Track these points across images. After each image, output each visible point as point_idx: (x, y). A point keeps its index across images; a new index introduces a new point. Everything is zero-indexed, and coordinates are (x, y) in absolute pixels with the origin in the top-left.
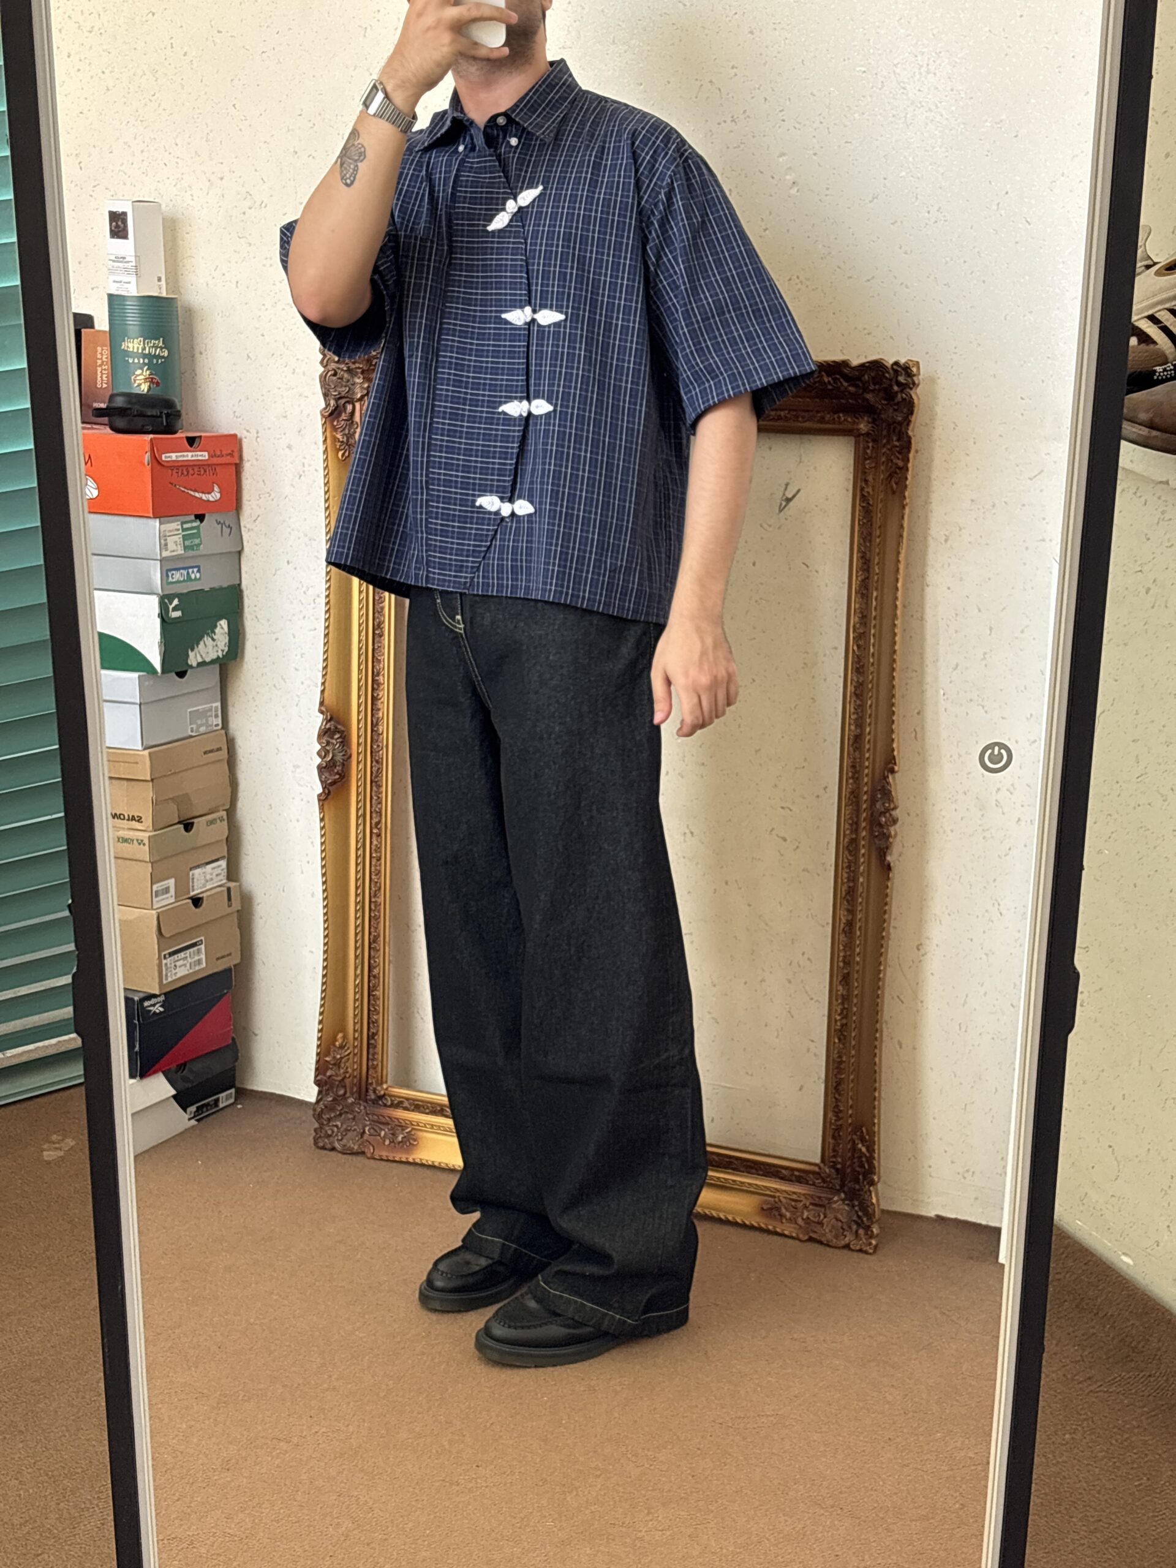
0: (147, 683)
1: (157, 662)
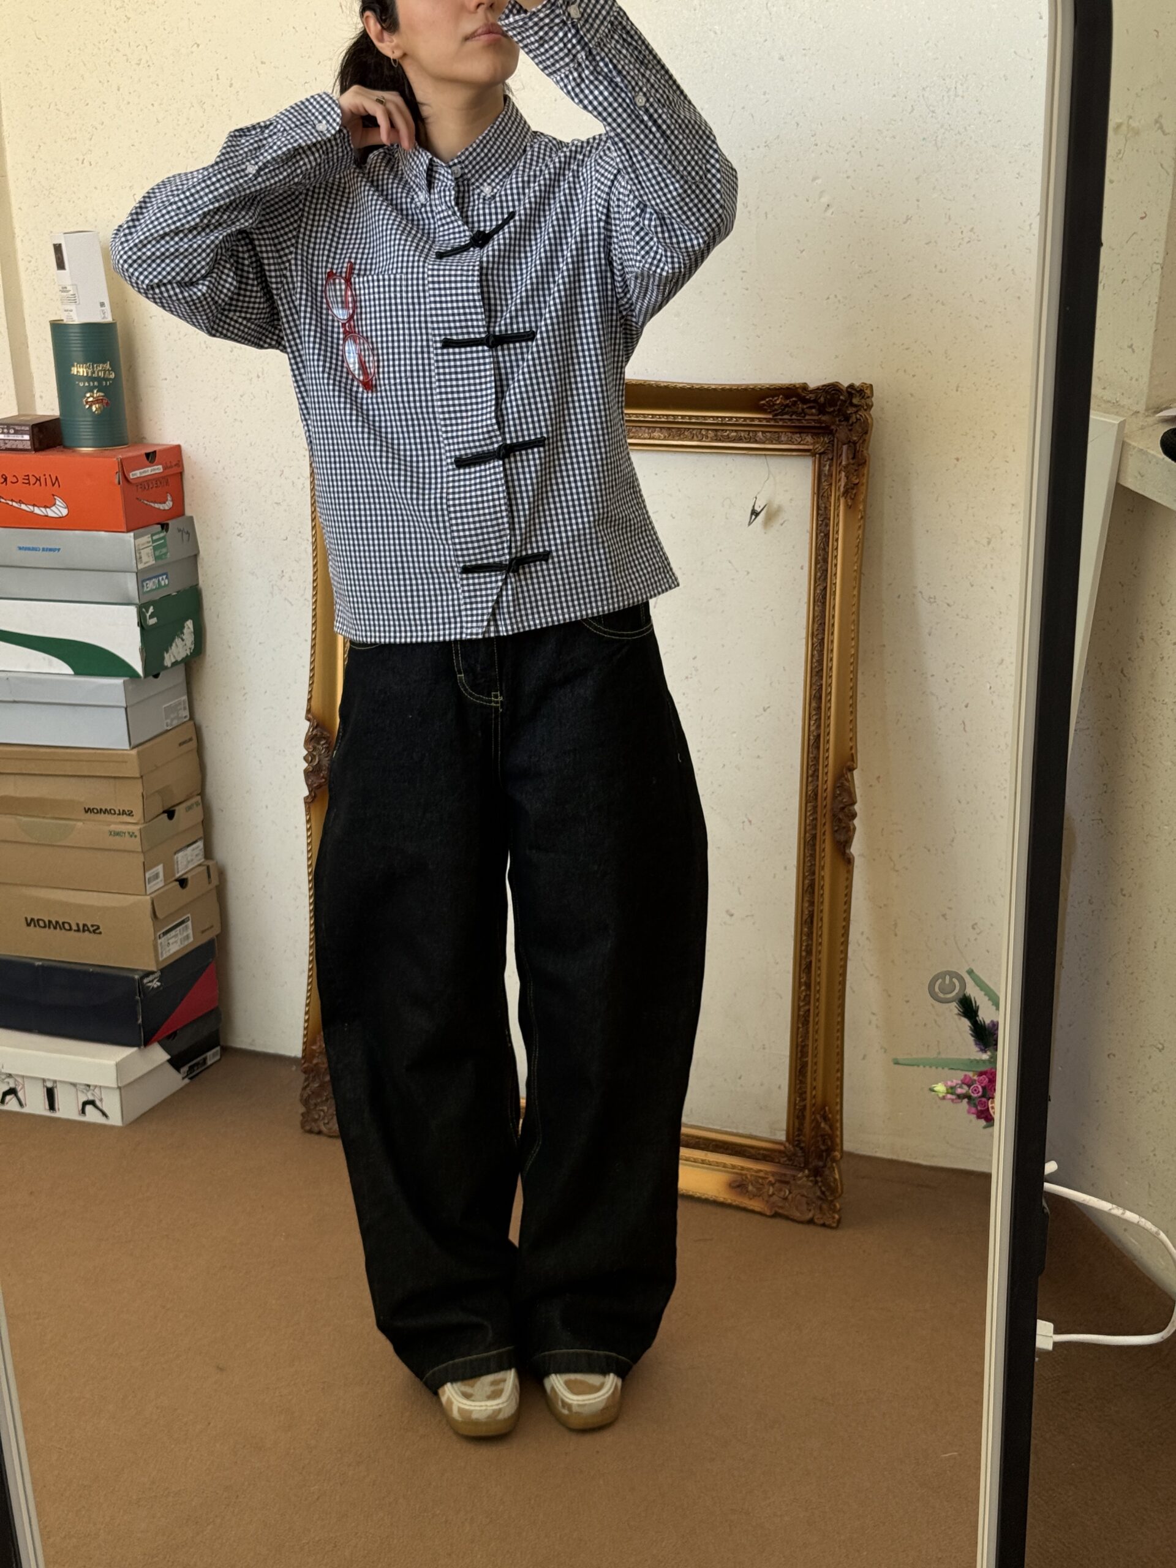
0: (130, 687)
1: (138, 667)
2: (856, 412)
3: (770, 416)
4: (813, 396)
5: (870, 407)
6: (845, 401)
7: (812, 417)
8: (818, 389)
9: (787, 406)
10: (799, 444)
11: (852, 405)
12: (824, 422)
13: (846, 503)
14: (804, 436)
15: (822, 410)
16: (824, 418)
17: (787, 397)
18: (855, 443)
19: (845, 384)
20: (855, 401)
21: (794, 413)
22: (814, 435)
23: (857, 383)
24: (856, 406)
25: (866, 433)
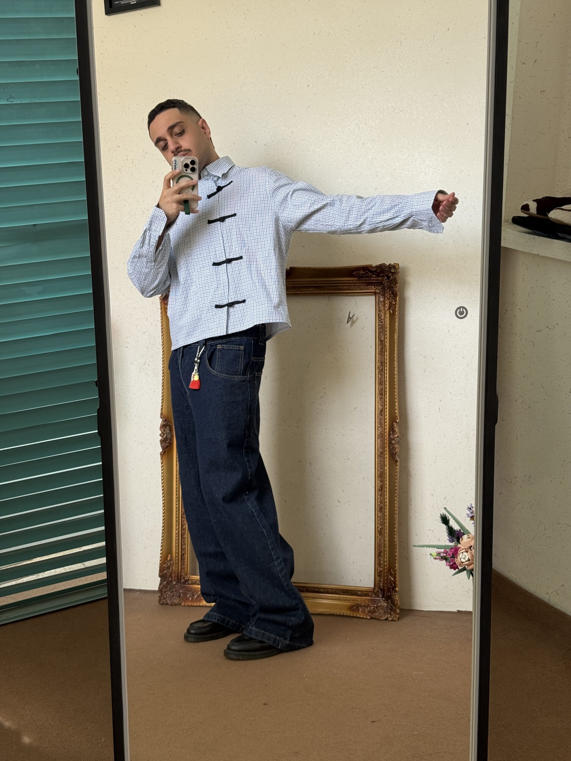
2: (393, 275)
3: (357, 279)
4: (375, 269)
5: (399, 272)
6: (388, 271)
7: (374, 278)
8: (377, 266)
9: (364, 274)
10: (369, 290)
11: (391, 272)
12: (379, 280)
13: (390, 312)
14: (371, 287)
15: (378, 276)
16: (379, 278)
17: (364, 271)
18: (393, 287)
19: (388, 264)
20: (392, 271)
21: (367, 277)
22: (374, 285)
23: (392, 263)
24: (392, 273)
25: (397, 283)
